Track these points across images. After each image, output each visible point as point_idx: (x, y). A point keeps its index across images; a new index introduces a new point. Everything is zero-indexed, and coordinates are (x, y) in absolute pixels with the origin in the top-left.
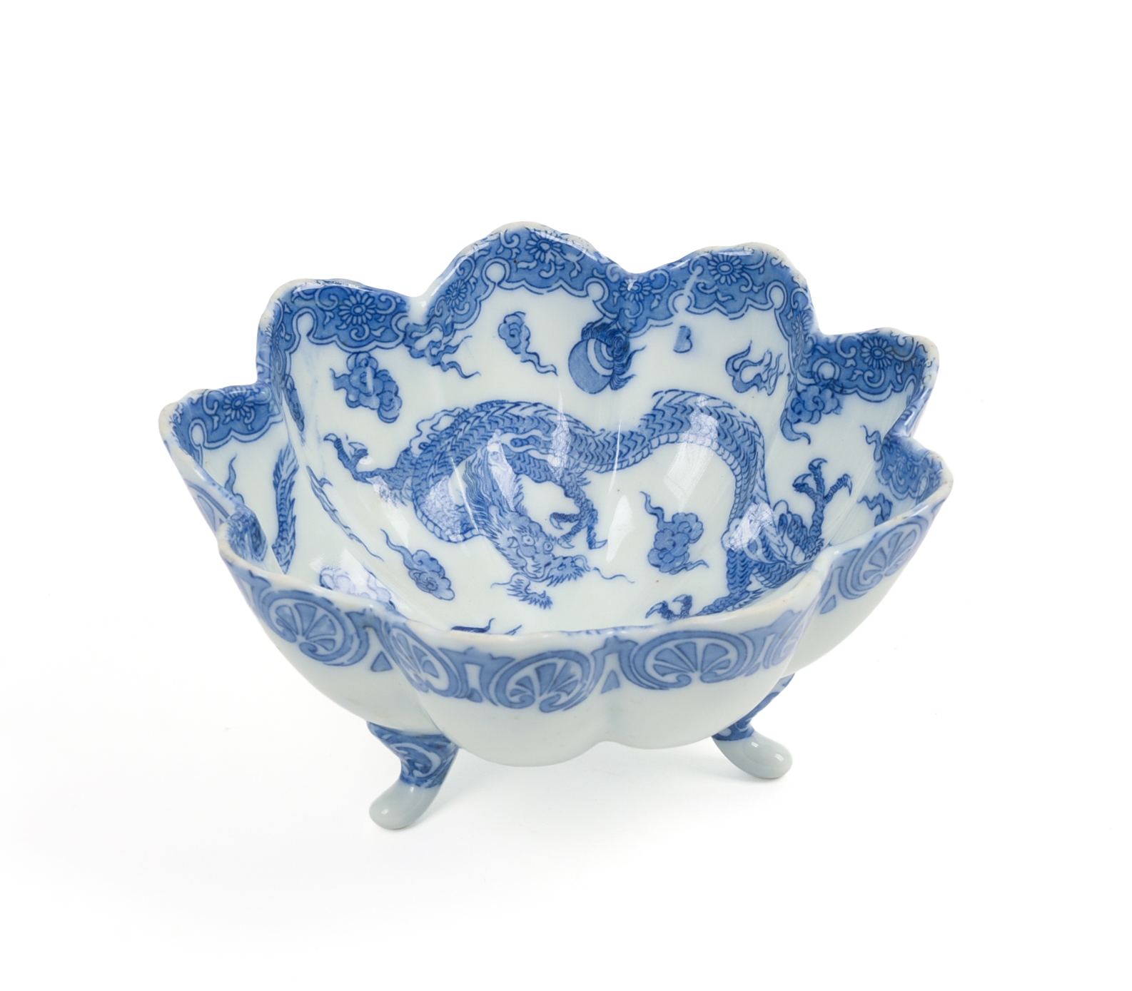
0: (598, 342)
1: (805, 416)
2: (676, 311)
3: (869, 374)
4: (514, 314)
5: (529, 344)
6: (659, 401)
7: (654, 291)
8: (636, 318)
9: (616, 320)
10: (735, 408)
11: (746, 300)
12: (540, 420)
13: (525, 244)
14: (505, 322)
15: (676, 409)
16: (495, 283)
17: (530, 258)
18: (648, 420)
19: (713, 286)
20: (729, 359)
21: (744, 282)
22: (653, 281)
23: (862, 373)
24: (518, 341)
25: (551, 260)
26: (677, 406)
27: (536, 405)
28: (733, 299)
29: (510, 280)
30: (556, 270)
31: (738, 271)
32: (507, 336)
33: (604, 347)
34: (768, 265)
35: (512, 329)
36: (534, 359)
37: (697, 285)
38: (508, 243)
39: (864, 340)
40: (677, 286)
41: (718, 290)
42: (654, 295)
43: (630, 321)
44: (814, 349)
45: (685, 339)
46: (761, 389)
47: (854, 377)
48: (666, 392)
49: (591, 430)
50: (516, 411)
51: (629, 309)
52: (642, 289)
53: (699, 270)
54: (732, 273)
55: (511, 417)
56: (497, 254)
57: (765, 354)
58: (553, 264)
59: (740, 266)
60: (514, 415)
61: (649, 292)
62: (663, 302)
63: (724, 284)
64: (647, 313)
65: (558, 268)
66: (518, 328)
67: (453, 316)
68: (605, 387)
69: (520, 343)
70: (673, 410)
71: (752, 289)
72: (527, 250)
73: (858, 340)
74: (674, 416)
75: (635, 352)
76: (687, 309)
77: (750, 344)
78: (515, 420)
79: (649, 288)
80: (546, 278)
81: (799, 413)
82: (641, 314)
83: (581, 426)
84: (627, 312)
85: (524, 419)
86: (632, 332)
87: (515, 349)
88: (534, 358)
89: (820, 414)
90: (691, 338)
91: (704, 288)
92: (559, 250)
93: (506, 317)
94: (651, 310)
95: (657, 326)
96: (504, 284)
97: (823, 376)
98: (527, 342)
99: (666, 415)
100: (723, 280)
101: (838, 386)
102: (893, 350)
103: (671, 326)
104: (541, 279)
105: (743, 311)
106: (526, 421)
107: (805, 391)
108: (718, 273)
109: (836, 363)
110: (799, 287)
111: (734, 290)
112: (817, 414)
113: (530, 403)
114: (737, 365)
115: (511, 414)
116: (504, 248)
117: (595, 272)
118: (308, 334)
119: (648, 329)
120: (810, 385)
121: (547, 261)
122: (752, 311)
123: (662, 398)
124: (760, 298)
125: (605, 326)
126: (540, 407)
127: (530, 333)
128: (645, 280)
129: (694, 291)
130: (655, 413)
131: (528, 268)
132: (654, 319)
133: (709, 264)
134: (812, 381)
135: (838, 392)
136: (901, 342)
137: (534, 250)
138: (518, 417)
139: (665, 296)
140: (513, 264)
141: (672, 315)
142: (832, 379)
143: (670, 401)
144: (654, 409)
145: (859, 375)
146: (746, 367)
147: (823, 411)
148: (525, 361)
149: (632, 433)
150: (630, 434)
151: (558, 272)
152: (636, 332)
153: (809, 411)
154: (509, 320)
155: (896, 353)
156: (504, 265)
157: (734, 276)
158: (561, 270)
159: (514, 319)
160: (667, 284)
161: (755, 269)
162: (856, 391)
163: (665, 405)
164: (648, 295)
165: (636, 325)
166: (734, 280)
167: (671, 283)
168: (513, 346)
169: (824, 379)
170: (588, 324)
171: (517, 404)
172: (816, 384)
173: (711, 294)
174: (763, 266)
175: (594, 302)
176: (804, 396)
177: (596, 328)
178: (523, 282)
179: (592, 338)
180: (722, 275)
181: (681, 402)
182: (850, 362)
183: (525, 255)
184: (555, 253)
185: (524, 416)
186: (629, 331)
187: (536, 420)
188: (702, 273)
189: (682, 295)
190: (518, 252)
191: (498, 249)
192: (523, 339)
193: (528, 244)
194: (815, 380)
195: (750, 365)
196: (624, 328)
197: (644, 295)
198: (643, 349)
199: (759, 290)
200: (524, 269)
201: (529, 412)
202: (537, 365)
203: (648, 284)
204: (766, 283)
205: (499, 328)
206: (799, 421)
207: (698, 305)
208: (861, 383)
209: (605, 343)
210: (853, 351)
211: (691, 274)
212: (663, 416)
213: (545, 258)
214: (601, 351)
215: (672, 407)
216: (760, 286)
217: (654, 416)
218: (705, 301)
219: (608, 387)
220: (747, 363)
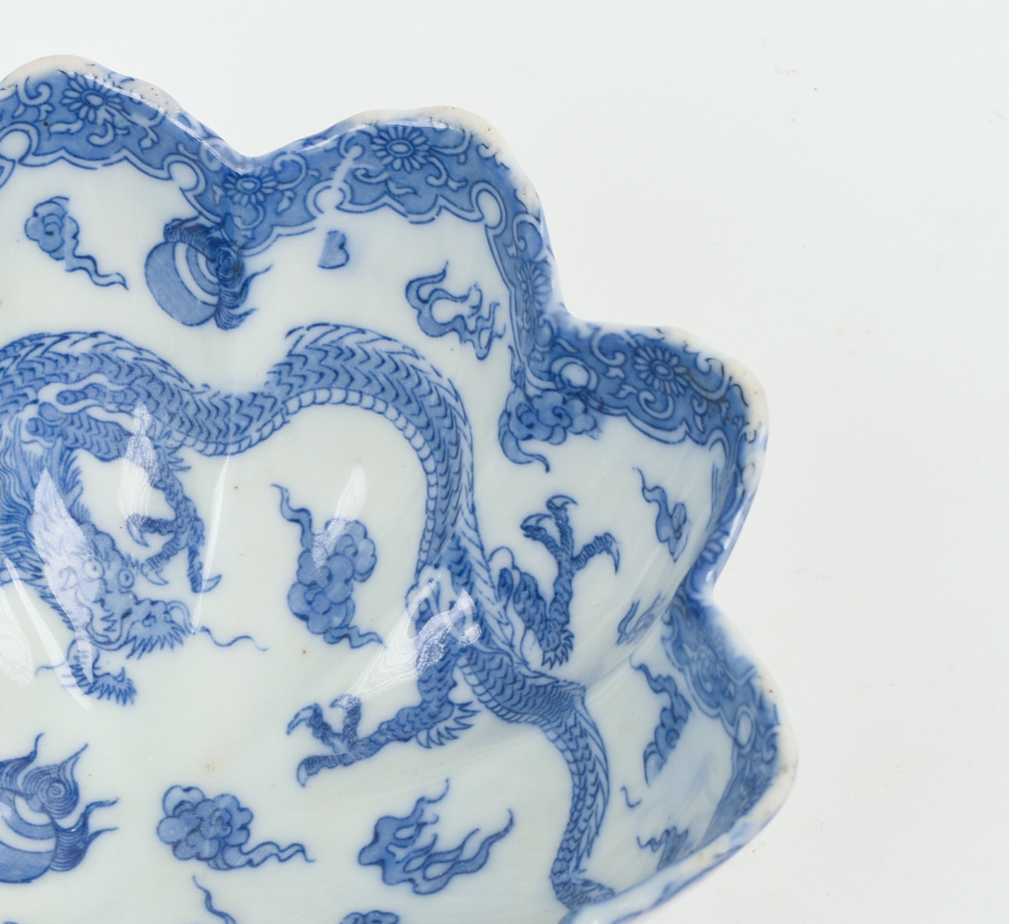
0: (193, 251)
1: (540, 431)
2: (320, 211)
4: (50, 201)
5: (77, 243)
6: (298, 342)
7: (281, 187)
8: (254, 228)
9: (221, 225)
10: (423, 358)
11: (436, 197)
12: (105, 359)
13: (61, 97)
14: (35, 214)
15: (326, 352)
16: (14, 161)
17: (71, 117)
18: (280, 373)
19: (382, 172)
20: (411, 283)
21: (432, 170)
22: (280, 172)
23: (635, 391)
24: (59, 241)
25: (105, 121)
26: (326, 348)
27: (95, 335)
28: (415, 193)
29: (38, 152)
30: (115, 135)
31: (422, 154)
32: (40, 234)
33: (202, 260)
34: (472, 154)
35: (49, 224)
36: (89, 266)
37: (353, 173)
38: (32, 98)
39: (639, 346)
40: (320, 175)
41: (390, 178)
42: (282, 192)
43: (243, 233)
44: (554, 342)
45: (337, 249)
46: (465, 341)
47: (622, 394)
48: (308, 329)
49: (187, 381)
50: (63, 347)
51: (240, 217)
52: (261, 187)
53: (356, 151)
54: (412, 156)
55: (55, 357)
56: (13, 117)
57: (470, 289)
58: (109, 126)
59: (426, 147)
60: (60, 355)
61: (275, 188)
62: (299, 201)
63: (399, 170)
64: (271, 218)
65: (119, 132)
66: (57, 220)
68: (207, 320)
69: (63, 242)
70: (321, 355)
71: (446, 184)
72: (64, 105)
73: (629, 344)
74: (323, 363)
75: (253, 276)
76: (338, 208)
77: (446, 267)
78: (62, 361)
79: (272, 184)
80: (100, 146)
81: (530, 426)
82: (261, 222)
83: (170, 371)
84: (238, 221)
85: (77, 359)
86: (248, 249)
87: (54, 253)
88: (88, 264)
89: (565, 432)
90: (346, 247)
91: (367, 175)
92: (119, 107)
93: (37, 207)
94: (278, 214)
95: (289, 235)
96: (31, 159)
97: (569, 381)
98: (75, 241)
99: (309, 361)
100: (397, 164)
101: (595, 399)
102: (688, 373)
103: (313, 232)
104: (91, 146)
105: (432, 214)
106: (80, 362)
107: (539, 397)
108: (388, 155)
109: (592, 368)
110: (527, 213)
111: (416, 179)
112: (559, 431)
113: (85, 333)
114: (425, 292)
115: (55, 353)
116: (26, 106)
117: (181, 148)
119: (274, 241)
120: (548, 390)
121: (100, 121)
122: (446, 216)
123: (301, 337)
124: (462, 199)
126: (102, 338)
127: (78, 227)
128: (266, 172)
129: (349, 180)
130: (292, 360)
131: (68, 132)
132: (282, 226)
133: (373, 143)
134: (550, 385)
135: (593, 408)
136: (703, 365)
137: (77, 105)
138: (67, 357)
139: (301, 191)
140: (43, 129)
141: (313, 218)
142: (585, 388)
143: (316, 341)
144: (290, 354)
145: (630, 394)
146: (439, 298)
147: (570, 429)
148: (73, 270)
149: (255, 395)
150: (250, 397)
151: (119, 138)
152: (254, 247)
153: (547, 426)
154: (43, 211)
155: (694, 381)
156: (27, 132)
157: (415, 159)
158: (123, 135)
159: (51, 208)
160: (303, 175)
161: (451, 155)
162: (625, 414)
163: (307, 347)
164: (273, 194)
165: (253, 238)
166: (416, 165)
167: (311, 172)
168: (51, 248)
170: (174, 220)
171: (64, 337)
172: (557, 390)
173: (379, 183)
174: (465, 153)
175: (183, 191)
176: (536, 403)
177: (188, 229)
178: (63, 153)
179: (181, 241)
180: (395, 158)
181: (333, 342)
183: (62, 113)
184: (113, 111)
185: (76, 355)
186: (243, 247)
187: (96, 360)
188: (362, 154)
189: (329, 187)
190: (50, 108)
191: (16, 110)
192: (67, 236)
193: (65, 97)
194: (556, 385)
195: (447, 298)
196: (235, 243)
197: (265, 195)
198: (267, 270)
199: (459, 188)
200: (62, 133)
201: (85, 346)
202: (93, 273)
203: (271, 178)
204: (471, 180)
205: (26, 225)
206: (529, 437)
207: (356, 200)
209: (204, 255)
210: (620, 358)
211: (343, 157)
212: (305, 364)
213: (96, 117)
214: (197, 264)
215: (319, 350)
216: (460, 182)
217: (290, 365)
218: (366, 193)
219: (212, 322)
220: (441, 293)
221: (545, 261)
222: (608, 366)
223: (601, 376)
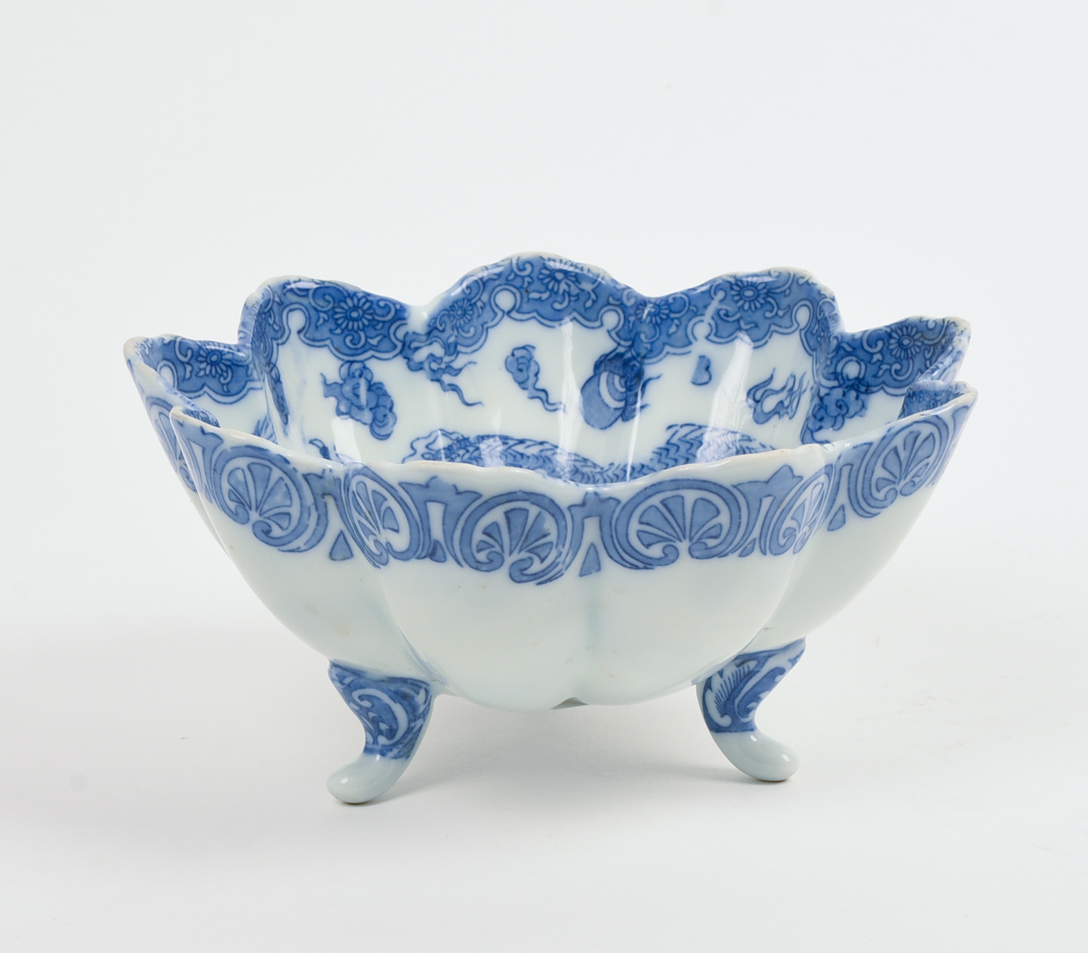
0: (611, 375)
1: (827, 422)
2: (695, 339)
3: (897, 366)
4: (524, 348)
5: (537, 380)
6: (674, 435)
7: (672, 315)
8: (652, 343)
9: (631, 347)
10: (755, 440)
11: (770, 326)
12: (547, 460)
13: (538, 273)
14: (513, 355)
15: (692, 444)
16: (504, 312)
17: (543, 288)
18: (661, 454)
19: (736, 313)
21: (768, 307)
22: (672, 304)
23: (888, 367)
24: (526, 376)
25: (564, 291)
26: (692, 441)
27: (542, 443)
28: (756, 326)
29: (520, 310)
30: (570, 301)
31: (762, 296)
32: (514, 369)
33: (617, 379)
34: (795, 286)
35: (521, 363)
36: (543, 397)
37: (718, 312)
38: (520, 270)
39: (892, 330)
40: (697, 311)
41: (741, 318)
42: (672, 320)
43: (646, 345)
44: (839, 347)
45: (703, 371)
46: (783, 416)
47: (881, 373)
48: (682, 426)
49: (599, 466)
50: (520, 448)
51: (644, 332)
52: (659, 312)
53: (721, 295)
54: (756, 299)
55: (514, 453)
56: (507, 280)
57: (788, 380)
58: (566, 295)
59: (765, 291)
60: (518, 453)
61: (668, 315)
62: (682, 328)
63: (747, 311)
64: (664, 338)
65: (572, 299)
66: (527, 362)
67: (456, 337)
68: (616, 420)
69: (528, 378)
70: (688, 446)
71: (777, 314)
72: (539, 279)
73: (886, 332)
74: (689, 451)
75: (649, 380)
76: (707, 338)
77: (773, 372)
78: (519, 457)
79: (666, 312)
80: (559, 311)
81: (821, 419)
82: (657, 339)
83: (589, 464)
84: (643, 336)
85: (528, 457)
86: (648, 358)
87: (522, 384)
88: (542, 395)
89: (843, 420)
90: (710, 369)
91: (726, 315)
92: (573, 279)
93: (515, 349)
94: (669, 336)
95: (674, 354)
96: (514, 314)
97: (847, 376)
98: (535, 378)
99: (680, 450)
100: (746, 306)
101: (864, 385)
102: (922, 336)
103: (689, 355)
104: (553, 310)
105: (767, 338)
106: (530, 460)
107: (827, 395)
108: (741, 299)
109: (862, 360)
110: (826, 297)
111: (757, 317)
112: (840, 419)
113: (535, 441)
114: (758, 396)
115: (515, 451)
116: (516, 275)
117: (611, 300)
118: (299, 332)
119: (665, 356)
120: (834, 387)
121: (561, 291)
122: (775, 336)
123: (676, 432)
124: (786, 322)
125: (620, 355)
126: (546, 446)
127: (539, 369)
128: (663, 303)
129: (715, 318)
130: (669, 447)
131: (540, 299)
133: (732, 289)
134: (835, 383)
135: (862, 393)
137: (547, 280)
138: (522, 455)
139: (684, 321)
140: (525, 294)
141: (690, 343)
142: (857, 379)
143: (686, 435)
144: (668, 443)
145: (886, 370)
146: (768, 396)
147: (847, 415)
148: (533, 398)
149: (643, 466)
150: (640, 467)
151: (572, 303)
152: (651, 358)
153: (832, 417)
154: (518, 354)
155: (925, 339)
156: (514, 294)
157: (758, 301)
158: (575, 301)
159: (523, 353)
160: (686, 309)
161: (781, 292)
162: (882, 388)
163: (679, 439)
164: (666, 319)
165: (651, 351)
166: (758, 305)
167: (692, 308)
168: (521, 380)
169: (848, 380)
170: (601, 357)
171: (521, 442)
172: (840, 386)
173: (734, 321)
174: (789, 288)
175: (609, 332)
176: (827, 401)
177: (610, 360)
178: (535, 314)
179: (605, 370)
180: (745, 301)
181: (697, 437)
182: (877, 357)
183: (537, 285)
184: (569, 283)
185: (528, 454)
186: (644, 357)
187: (541, 460)
188: (724, 298)
189: (702, 321)
190: (530, 280)
191: (509, 275)
192: (531, 374)
193: (541, 273)
194: (839, 382)
196: (638, 355)
197: (661, 319)
198: (658, 377)
199: (784, 314)
200: (536, 300)
201: (534, 450)
202: (545, 402)
203: (666, 307)
204: (792, 304)
205: (506, 360)
206: (821, 428)
207: (719, 334)
208: (887, 378)
209: (618, 375)
210: (880, 344)
211: (712, 299)
212: (677, 451)
213: (558, 289)
214: (613, 384)
215: (688, 442)
216: (785, 309)
217: (667, 450)
218: (726, 329)
219: (620, 420)
220: (768, 393)
221: (836, 314)
222: (872, 354)
223: (868, 364)
